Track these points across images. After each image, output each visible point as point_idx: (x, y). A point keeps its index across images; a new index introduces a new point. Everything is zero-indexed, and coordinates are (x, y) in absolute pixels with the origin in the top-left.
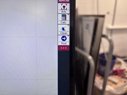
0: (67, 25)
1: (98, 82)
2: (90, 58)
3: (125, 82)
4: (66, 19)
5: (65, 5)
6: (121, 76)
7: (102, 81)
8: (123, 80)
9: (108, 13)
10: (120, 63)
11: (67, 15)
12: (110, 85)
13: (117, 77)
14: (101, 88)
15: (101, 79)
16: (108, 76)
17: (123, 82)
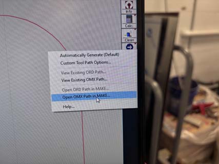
0: (134, 30)
1: (169, 124)
2: (155, 84)
3: (213, 124)
4: (131, 22)
5: (131, 3)
6: (206, 115)
7: (174, 124)
8: (210, 121)
9: (184, 9)
10: (204, 93)
11: (133, 16)
12: (188, 130)
13: (199, 116)
14: (173, 134)
15: (174, 120)
16: (185, 115)
17: (210, 123)
